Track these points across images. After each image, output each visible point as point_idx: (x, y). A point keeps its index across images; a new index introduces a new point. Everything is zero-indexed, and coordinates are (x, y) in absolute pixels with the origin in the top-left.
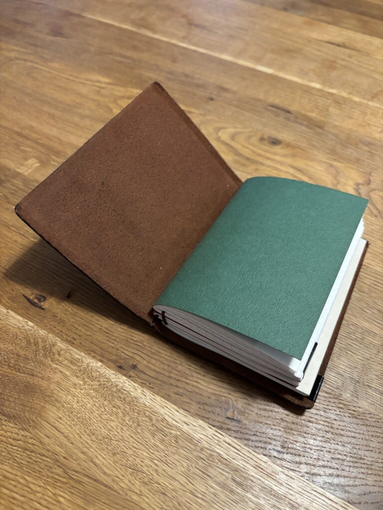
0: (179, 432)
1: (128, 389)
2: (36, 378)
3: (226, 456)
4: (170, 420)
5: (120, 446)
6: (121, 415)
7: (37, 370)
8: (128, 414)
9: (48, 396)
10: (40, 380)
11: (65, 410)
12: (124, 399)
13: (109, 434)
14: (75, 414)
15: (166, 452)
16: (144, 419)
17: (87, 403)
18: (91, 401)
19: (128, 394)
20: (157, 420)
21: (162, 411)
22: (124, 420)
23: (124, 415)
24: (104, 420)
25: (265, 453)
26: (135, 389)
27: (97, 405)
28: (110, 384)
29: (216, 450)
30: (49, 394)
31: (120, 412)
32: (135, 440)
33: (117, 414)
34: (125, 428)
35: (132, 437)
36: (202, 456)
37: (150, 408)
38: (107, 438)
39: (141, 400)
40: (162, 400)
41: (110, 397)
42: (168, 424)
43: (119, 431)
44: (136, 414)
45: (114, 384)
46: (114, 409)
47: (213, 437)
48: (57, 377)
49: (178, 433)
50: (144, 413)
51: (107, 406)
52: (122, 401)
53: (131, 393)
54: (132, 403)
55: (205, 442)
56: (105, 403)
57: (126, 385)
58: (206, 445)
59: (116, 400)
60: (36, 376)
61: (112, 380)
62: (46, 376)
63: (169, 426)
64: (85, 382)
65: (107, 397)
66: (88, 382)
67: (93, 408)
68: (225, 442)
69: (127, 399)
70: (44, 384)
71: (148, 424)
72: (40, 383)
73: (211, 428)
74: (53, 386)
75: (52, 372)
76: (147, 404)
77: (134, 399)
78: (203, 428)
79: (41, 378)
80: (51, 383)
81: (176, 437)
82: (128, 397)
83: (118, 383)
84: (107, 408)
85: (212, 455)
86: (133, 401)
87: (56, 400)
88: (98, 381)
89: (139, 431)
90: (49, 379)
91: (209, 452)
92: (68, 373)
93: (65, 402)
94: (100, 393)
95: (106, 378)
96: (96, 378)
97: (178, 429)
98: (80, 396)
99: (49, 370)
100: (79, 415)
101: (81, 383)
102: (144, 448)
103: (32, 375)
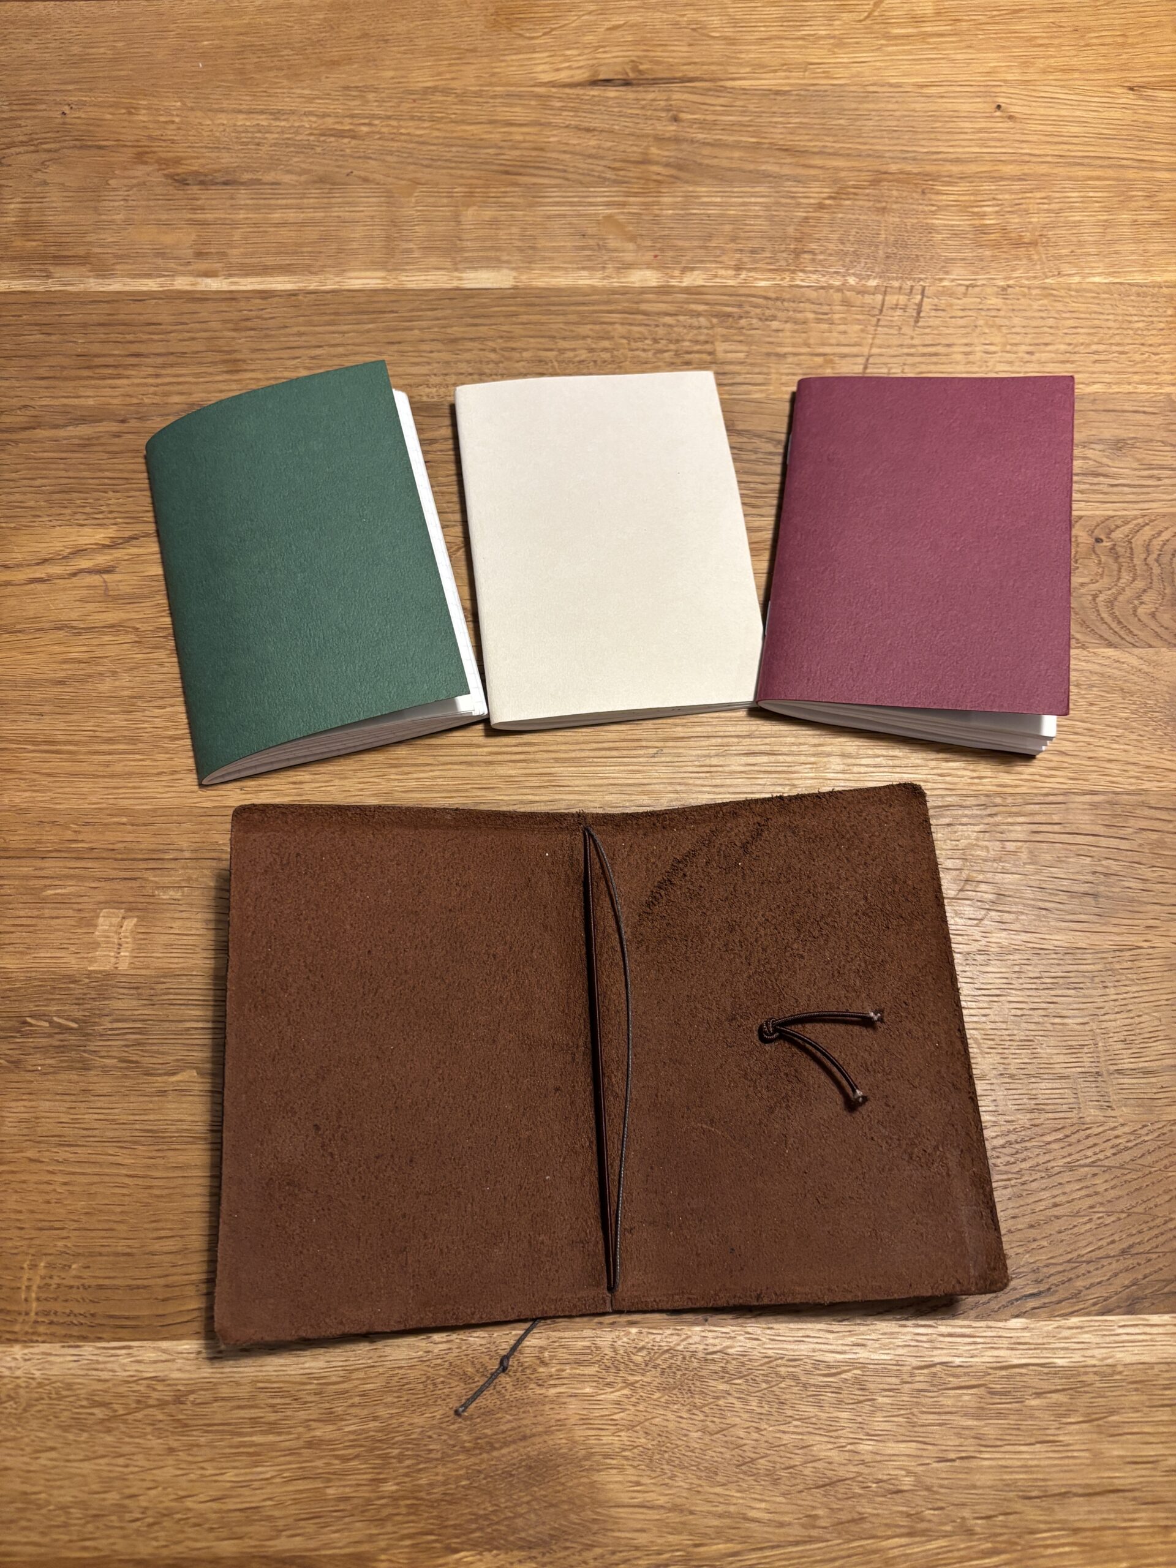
0: (857, 1368)
1: (718, 1348)
2: (537, 1440)
3: (958, 1361)
4: (829, 1357)
5: (774, 1462)
6: (738, 1404)
7: (524, 1422)
8: (749, 1394)
9: (587, 1458)
10: (546, 1438)
11: (635, 1463)
12: (724, 1370)
13: (741, 1452)
14: (658, 1456)
15: (859, 1419)
16: (783, 1385)
17: (665, 1424)
18: (670, 1416)
19: (726, 1357)
20: (808, 1373)
21: (804, 1349)
22: (752, 1411)
23: (745, 1402)
24: (717, 1433)
25: (1016, 1312)
26: (730, 1338)
27: (685, 1415)
28: (680, 1357)
29: (937, 1360)
30: (583, 1452)
31: (735, 1401)
32: (794, 1433)
33: (731, 1408)
34: (764, 1426)
35: (784, 1432)
36: (917, 1386)
37: (782, 1358)
38: (744, 1464)
39: (755, 1353)
40: (791, 1329)
41: (698, 1384)
42: (829, 1367)
43: (755, 1436)
44: (764, 1386)
45: (688, 1354)
46: (721, 1402)
47: (918, 1341)
48: (574, 1408)
49: (855, 1372)
50: (778, 1374)
51: (705, 1405)
52: (723, 1377)
53: (730, 1351)
54: (743, 1369)
55: (909, 1359)
56: (697, 1401)
57: (711, 1341)
58: (915, 1362)
59: (713, 1383)
60: (534, 1435)
61: (680, 1348)
62: (553, 1423)
63: (833, 1371)
64: (632, 1384)
65: (693, 1388)
66: (637, 1382)
67: (682, 1426)
68: (943, 1335)
69: (730, 1367)
70: (560, 1438)
71: (795, 1390)
72: (551, 1443)
73: (905, 1326)
74: (579, 1433)
75: (556, 1407)
76: (770, 1353)
77: (742, 1359)
78: (892, 1333)
79: (546, 1432)
80: (571, 1430)
81: (858, 1382)
82: (728, 1362)
83: (693, 1348)
84: (706, 1409)
85: (934, 1374)
86: (743, 1364)
87: (606, 1456)
88: (655, 1367)
89: (789, 1413)
90: (561, 1424)
91: (925, 1371)
92: (588, 1390)
93: (624, 1450)
94: (674, 1388)
95: (667, 1351)
96: (647, 1365)
97: (853, 1364)
98: (641, 1419)
99: (547, 1407)
100: (666, 1456)
101: (626, 1392)
102: (818, 1438)
103: (524, 1438)
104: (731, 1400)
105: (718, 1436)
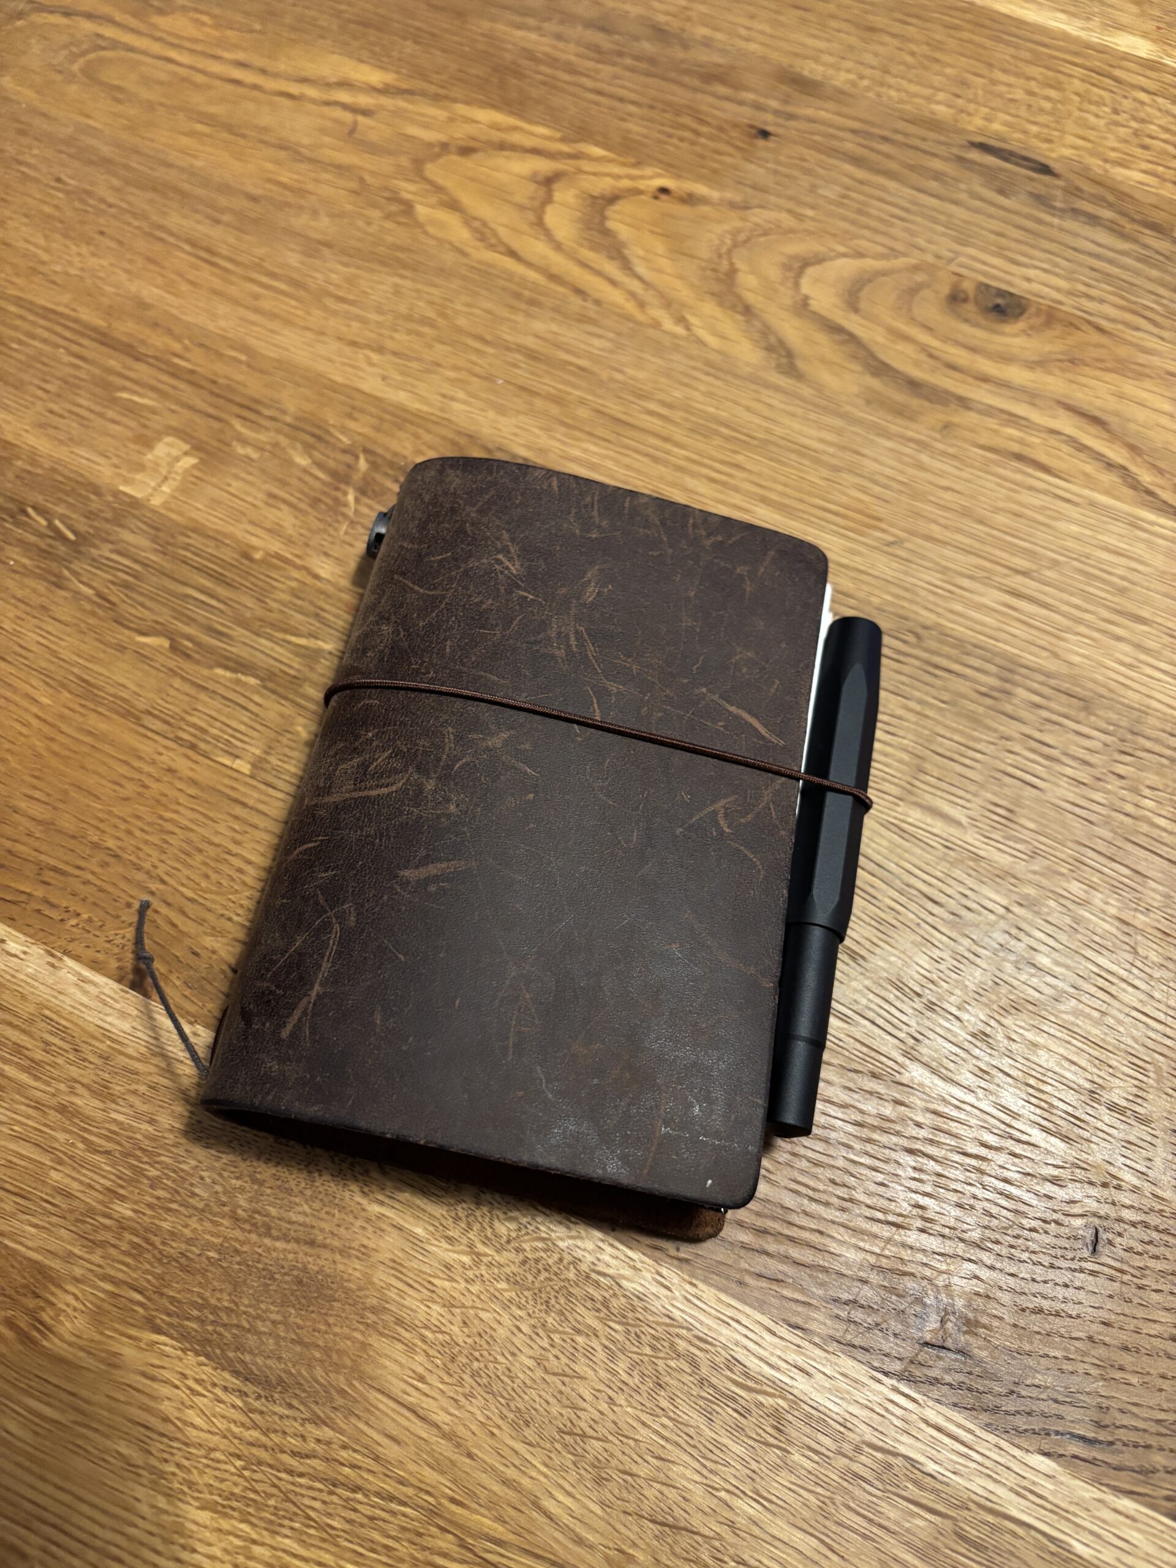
0: (784, 1398)
1: (611, 1272)
2: (326, 1254)
3: (931, 1467)
4: (753, 1364)
5: (612, 1455)
6: (601, 1355)
7: (323, 1225)
8: (623, 1350)
9: (374, 1310)
10: (338, 1257)
11: (431, 1352)
12: (605, 1303)
13: (573, 1417)
14: (465, 1360)
15: (754, 1465)
16: (672, 1364)
17: (495, 1326)
18: (506, 1319)
19: (616, 1288)
20: (714, 1366)
21: (725, 1334)
22: (614, 1373)
23: (612, 1356)
24: (555, 1374)
25: (1046, 1447)
26: (635, 1268)
27: (525, 1328)
28: (556, 1256)
29: (902, 1449)
30: (375, 1302)
31: (599, 1348)
32: (657, 1432)
33: (589, 1354)
34: (621, 1399)
35: (644, 1424)
36: (856, 1467)
37: (689, 1329)
38: (569, 1434)
39: (656, 1303)
40: (720, 1300)
41: (562, 1301)
42: (747, 1375)
43: (604, 1407)
44: (647, 1350)
45: (567, 1258)
46: (580, 1339)
47: (887, 1410)
48: (389, 1244)
49: (780, 1402)
50: (672, 1345)
51: (556, 1331)
52: (598, 1310)
53: (624, 1283)
54: (630, 1315)
55: (863, 1427)
56: (550, 1320)
57: (607, 1258)
58: (869, 1436)
59: (580, 1309)
60: (325, 1246)
61: (561, 1244)
62: (355, 1245)
63: (750, 1384)
64: (478, 1255)
65: (553, 1301)
66: (486, 1255)
67: (515, 1340)
68: (926, 1422)
69: (614, 1303)
70: (354, 1269)
71: (686, 1378)
72: (340, 1267)
73: (879, 1381)
74: (381, 1276)
75: (370, 1229)
76: (677, 1314)
77: (636, 1302)
78: (856, 1381)
79: (341, 1252)
80: (373, 1266)
81: (776, 1415)
82: (615, 1295)
83: (579, 1254)
84: (556, 1337)
85: (890, 1466)
86: (634, 1310)
87: (400, 1322)
88: (518, 1250)
89: (665, 1404)
90: (365, 1253)
91: (879, 1455)
92: (419, 1231)
93: (426, 1327)
94: (529, 1289)
95: (543, 1239)
96: (508, 1242)
97: (782, 1391)
98: (468, 1303)
99: (360, 1223)
100: (476, 1365)
101: (466, 1259)
102: (686, 1458)
103: (312, 1243)
104: (595, 1344)
105: (555, 1379)
